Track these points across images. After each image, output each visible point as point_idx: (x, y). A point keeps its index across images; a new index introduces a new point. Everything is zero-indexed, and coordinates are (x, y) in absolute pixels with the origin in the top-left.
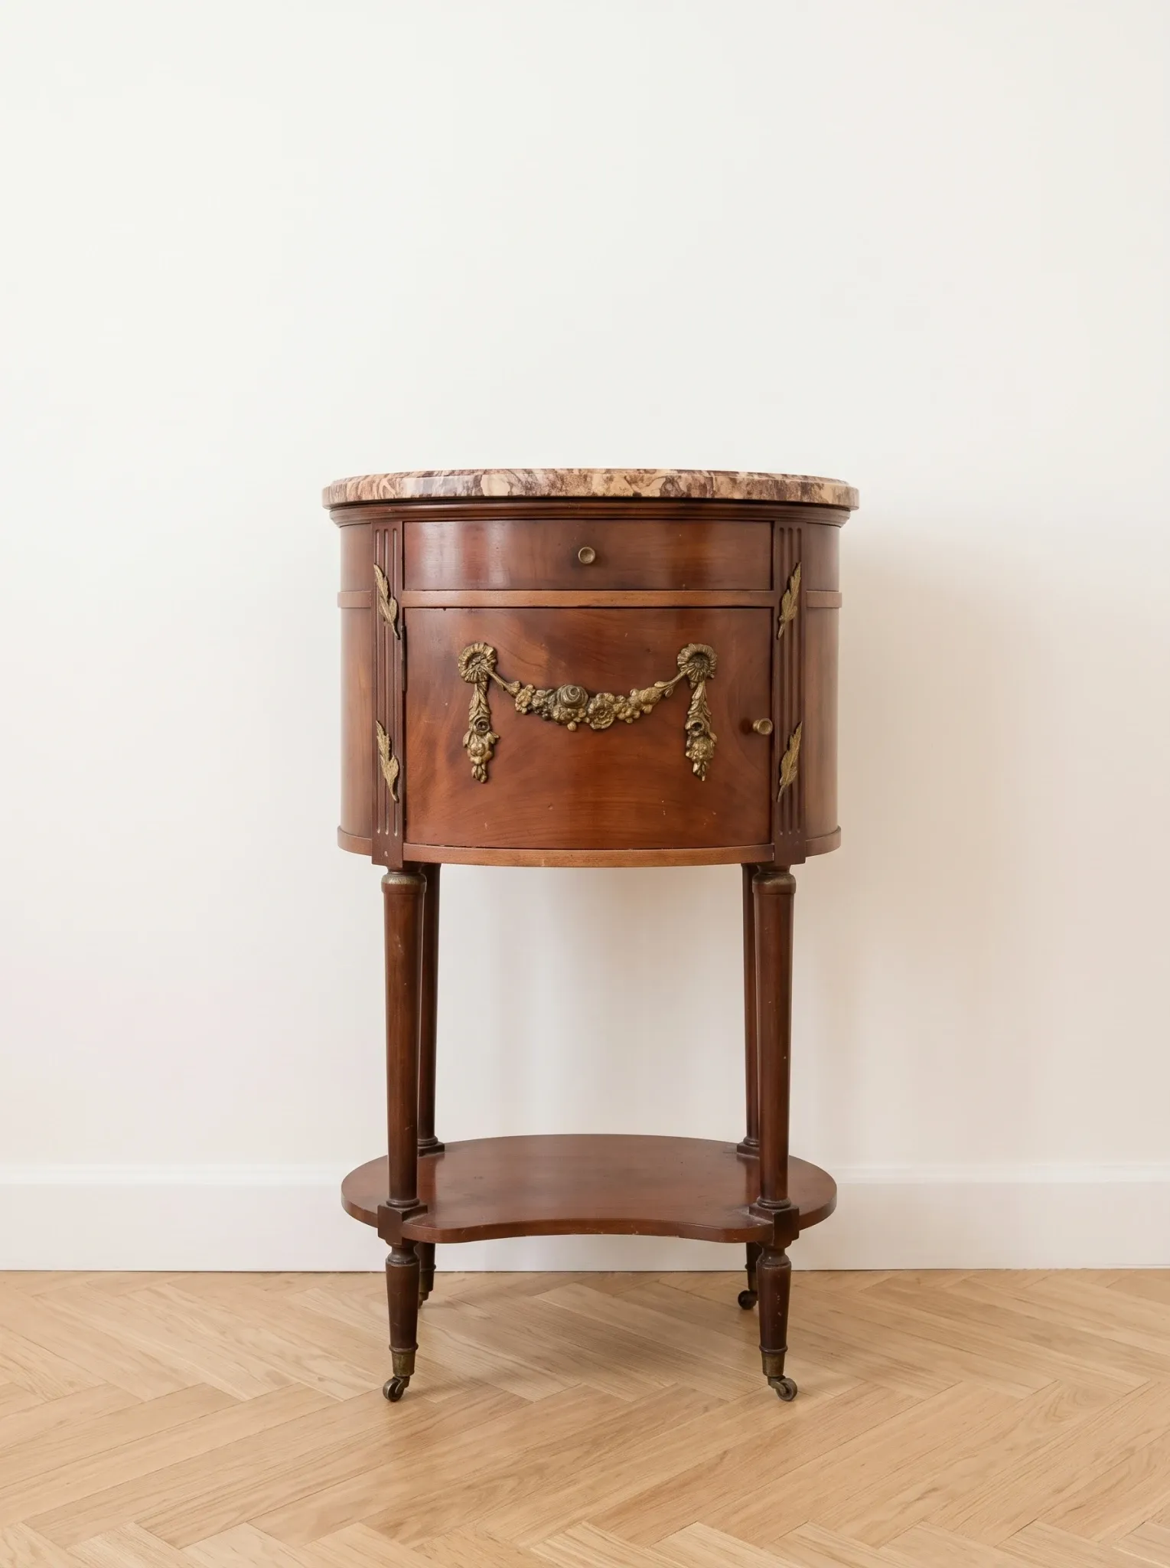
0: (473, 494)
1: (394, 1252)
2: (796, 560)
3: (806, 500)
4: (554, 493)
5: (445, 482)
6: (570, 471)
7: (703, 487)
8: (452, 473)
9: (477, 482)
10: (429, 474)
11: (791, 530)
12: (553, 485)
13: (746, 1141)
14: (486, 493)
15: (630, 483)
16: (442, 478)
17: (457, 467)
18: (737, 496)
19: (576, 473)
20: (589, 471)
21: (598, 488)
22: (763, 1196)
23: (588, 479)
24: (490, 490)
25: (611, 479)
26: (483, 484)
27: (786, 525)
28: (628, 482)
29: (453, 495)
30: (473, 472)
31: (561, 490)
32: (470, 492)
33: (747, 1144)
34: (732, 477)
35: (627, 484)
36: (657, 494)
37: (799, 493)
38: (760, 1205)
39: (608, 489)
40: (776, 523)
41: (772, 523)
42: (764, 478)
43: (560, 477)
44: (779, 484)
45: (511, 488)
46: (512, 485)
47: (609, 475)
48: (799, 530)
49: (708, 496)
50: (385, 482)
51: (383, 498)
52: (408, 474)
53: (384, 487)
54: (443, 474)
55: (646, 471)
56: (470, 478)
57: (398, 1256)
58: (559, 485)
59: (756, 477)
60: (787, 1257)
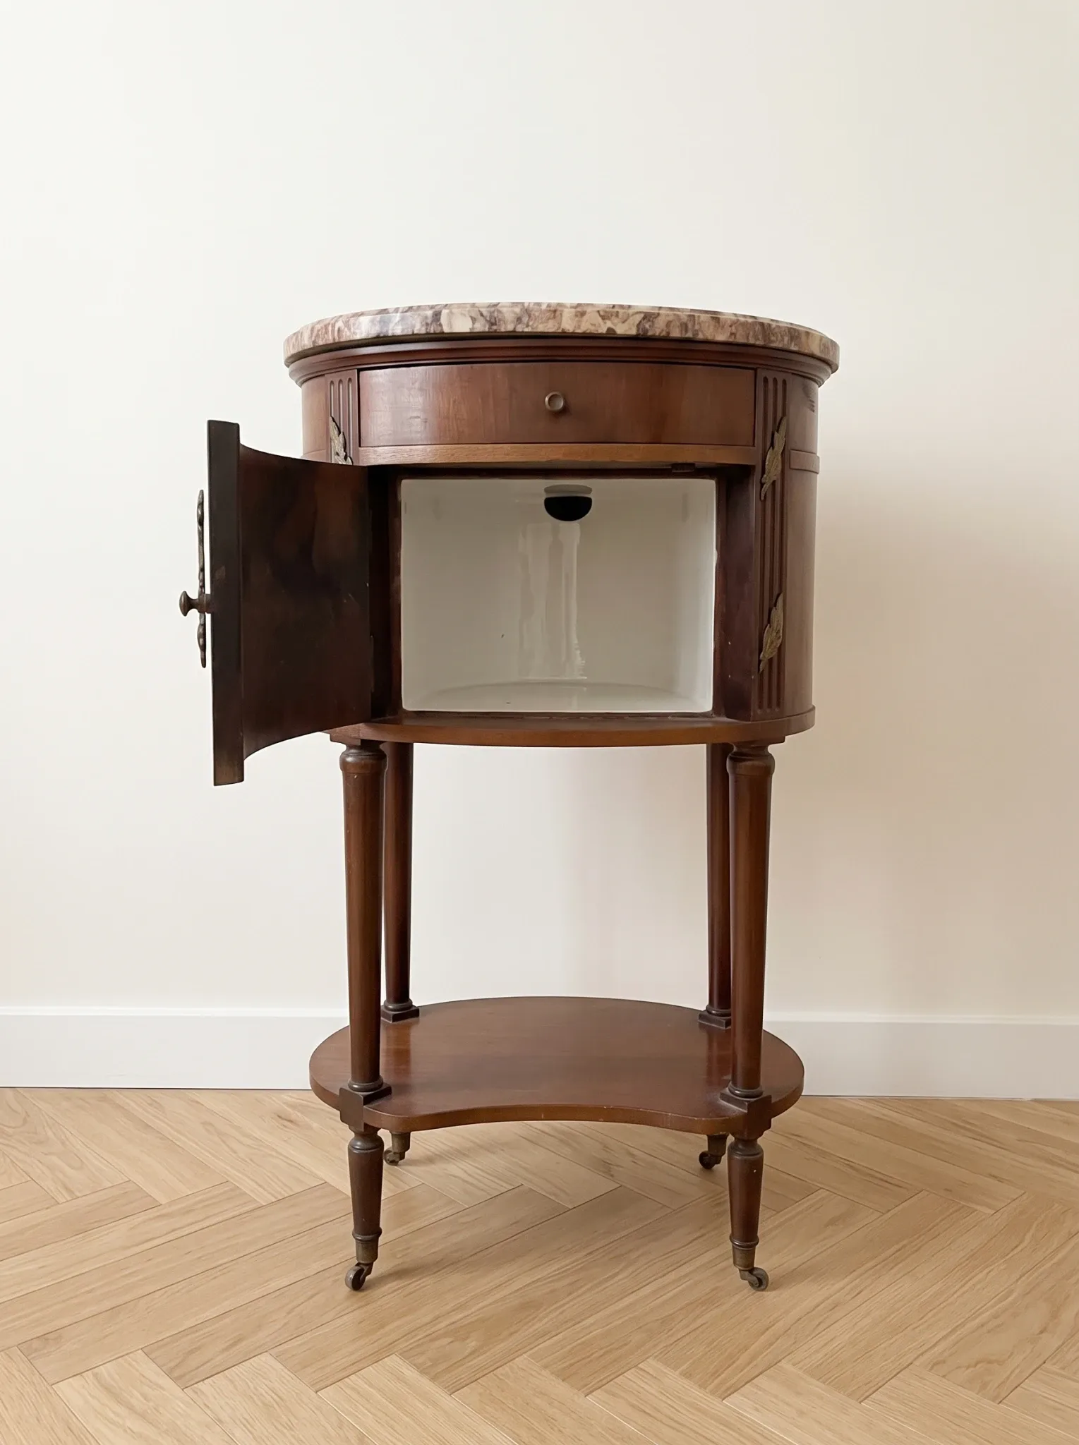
0: (432, 332)
1: (356, 1139)
2: (779, 414)
3: (793, 348)
4: (520, 328)
5: (402, 319)
6: (539, 304)
7: (684, 326)
8: (410, 308)
9: (437, 315)
10: (385, 311)
11: (775, 381)
12: (519, 320)
13: (707, 1010)
14: (446, 330)
15: (603, 318)
16: (398, 314)
17: (415, 304)
18: (721, 337)
19: (544, 307)
20: (559, 305)
21: (568, 325)
22: (735, 1083)
23: (558, 313)
24: (450, 325)
25: (583, 314)
26: (443, 320)
27: (770, 375)
28: (601, 316)
29: (411, 333)
30: (432, 307)
31: (527, 326)
32: (428, 331)
33: (708, 1012)
34: (715, 317)
35: (600, 319)
36: (633, 332)
37: (786, 339)
38: (730, 1091)
39: (579, 327)
40: (759, 370)
41: (755, 370)
42: (750, 320)
43: (527, 312)
44: (765, 328)
45: (473, 323)
46: (474, 320)
47: (580, 311)
48: (784, 382)
49: (689, 335)
50: (340, 324)
51: (337, 341)
52: (362, 314)
53: (339, 330)
54: (400, 310)
55: (622, 307)
56: (430, 313)
57: (359, 1143)
58: (525, 319)
59: (742, 319)
60: (759, 1146)
